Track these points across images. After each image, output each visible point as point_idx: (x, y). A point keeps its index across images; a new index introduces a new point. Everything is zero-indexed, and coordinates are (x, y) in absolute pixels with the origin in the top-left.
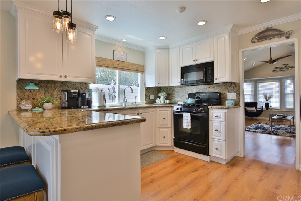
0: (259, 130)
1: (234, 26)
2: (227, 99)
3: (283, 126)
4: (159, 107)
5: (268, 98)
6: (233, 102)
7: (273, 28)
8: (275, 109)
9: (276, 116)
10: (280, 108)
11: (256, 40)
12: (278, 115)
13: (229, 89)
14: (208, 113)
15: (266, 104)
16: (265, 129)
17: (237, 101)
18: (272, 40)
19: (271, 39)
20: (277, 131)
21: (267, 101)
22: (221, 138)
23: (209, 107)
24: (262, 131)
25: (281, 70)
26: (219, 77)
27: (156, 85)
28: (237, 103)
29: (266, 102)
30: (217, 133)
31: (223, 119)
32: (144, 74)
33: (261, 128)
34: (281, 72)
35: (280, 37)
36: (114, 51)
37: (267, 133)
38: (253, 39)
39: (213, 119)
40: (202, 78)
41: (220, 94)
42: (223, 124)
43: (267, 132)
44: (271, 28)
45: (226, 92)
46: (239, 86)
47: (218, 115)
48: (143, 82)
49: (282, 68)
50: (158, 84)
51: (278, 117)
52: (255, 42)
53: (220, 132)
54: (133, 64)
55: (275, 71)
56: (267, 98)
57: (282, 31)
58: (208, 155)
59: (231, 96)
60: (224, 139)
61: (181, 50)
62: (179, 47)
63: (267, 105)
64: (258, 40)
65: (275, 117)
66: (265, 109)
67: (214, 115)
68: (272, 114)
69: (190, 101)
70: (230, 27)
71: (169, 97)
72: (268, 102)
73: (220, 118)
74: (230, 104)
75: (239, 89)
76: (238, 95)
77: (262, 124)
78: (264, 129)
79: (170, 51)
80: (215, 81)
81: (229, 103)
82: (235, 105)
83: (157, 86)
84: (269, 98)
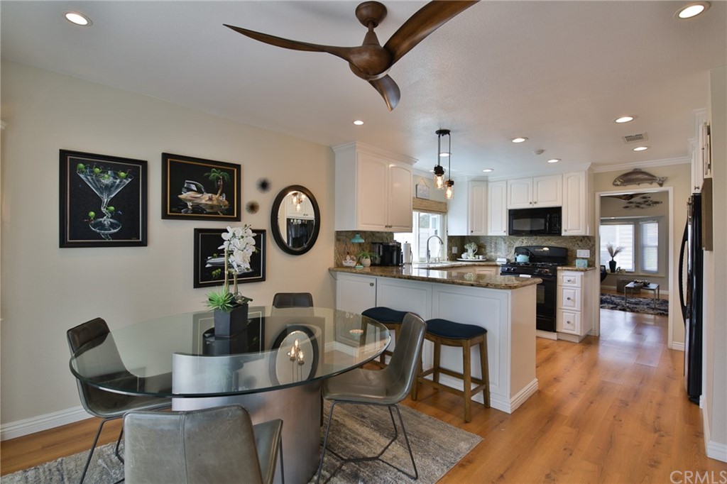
0: (606, 305)
1: (592, 164)
2: (576, 258)
3: (641, 299)
4: (480, 265)
5: (614, 252)
6: (586, 261)
7: (643, 170)
8: (627, 272)
9: (632, 283)
10: (634, 271)
11: (619, 183)
12: (636, 282)
13: (580, 244)
14: (555, 276)
15: (610, 263)
16: (615, 304)
17: (591, 261)
18: (641, 185)
19: (639, 184)
20: (635, 306)
21: (613, 257)
22: (575, 309)
23: (559, 268)
24: (611, 306)
25: (638, 207)
26: (569, 228)
27: (468, 233)
28: (591, 264)
29: (611, 260)
30: (570, 303)
31: (578, 283)
32: (446, 217)
33: (608, 303)
34: (637, 209)
35: (651, 183)
36: (417, 186)
37: (620, 310)
38: (615, 181)
39: (564, 284)
40: (543, 228)
41: (566, 250)
42: (578, 291)
43: (619, 307)
44: (640, 170)
45: (574, 248)
46: (594, 241)
47: (572, 278)
48: (444, 226)
49: (640, 203)
50: (472, 232)
51: (635, 284)
52: (617, 185)
53: (574, 301)
54: (435, 202)
55: (627, 207)
56: (612, 253)
57: (654, 176)
58: (555, 331)
59: (583, 253)
60: (579, 310)
61: (509, 187)
62: (505, 182)
63: (613, 264)
64: (622, 183)
65: (631, 285)
66: (609, 272)
67: (566, 279)
68: (621, 279)
69: (521, 259)
70: (589, 164)
71: (480, 250)
72: (615, 260)
73: (574, 282)
74: (583, 265)
75: (594, 245)
76: (593, 253)
77: (607, 296)
78: (612, 303)
79: (490, 185)
80: (563, 234)
81: (580, 264)
82: (589, 266)
83: (469, 235)
84: (617, 252)
